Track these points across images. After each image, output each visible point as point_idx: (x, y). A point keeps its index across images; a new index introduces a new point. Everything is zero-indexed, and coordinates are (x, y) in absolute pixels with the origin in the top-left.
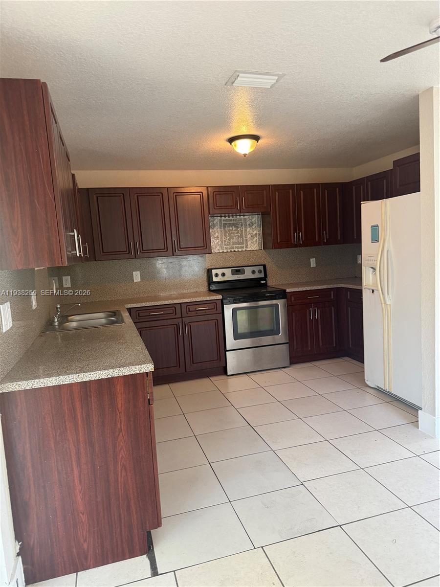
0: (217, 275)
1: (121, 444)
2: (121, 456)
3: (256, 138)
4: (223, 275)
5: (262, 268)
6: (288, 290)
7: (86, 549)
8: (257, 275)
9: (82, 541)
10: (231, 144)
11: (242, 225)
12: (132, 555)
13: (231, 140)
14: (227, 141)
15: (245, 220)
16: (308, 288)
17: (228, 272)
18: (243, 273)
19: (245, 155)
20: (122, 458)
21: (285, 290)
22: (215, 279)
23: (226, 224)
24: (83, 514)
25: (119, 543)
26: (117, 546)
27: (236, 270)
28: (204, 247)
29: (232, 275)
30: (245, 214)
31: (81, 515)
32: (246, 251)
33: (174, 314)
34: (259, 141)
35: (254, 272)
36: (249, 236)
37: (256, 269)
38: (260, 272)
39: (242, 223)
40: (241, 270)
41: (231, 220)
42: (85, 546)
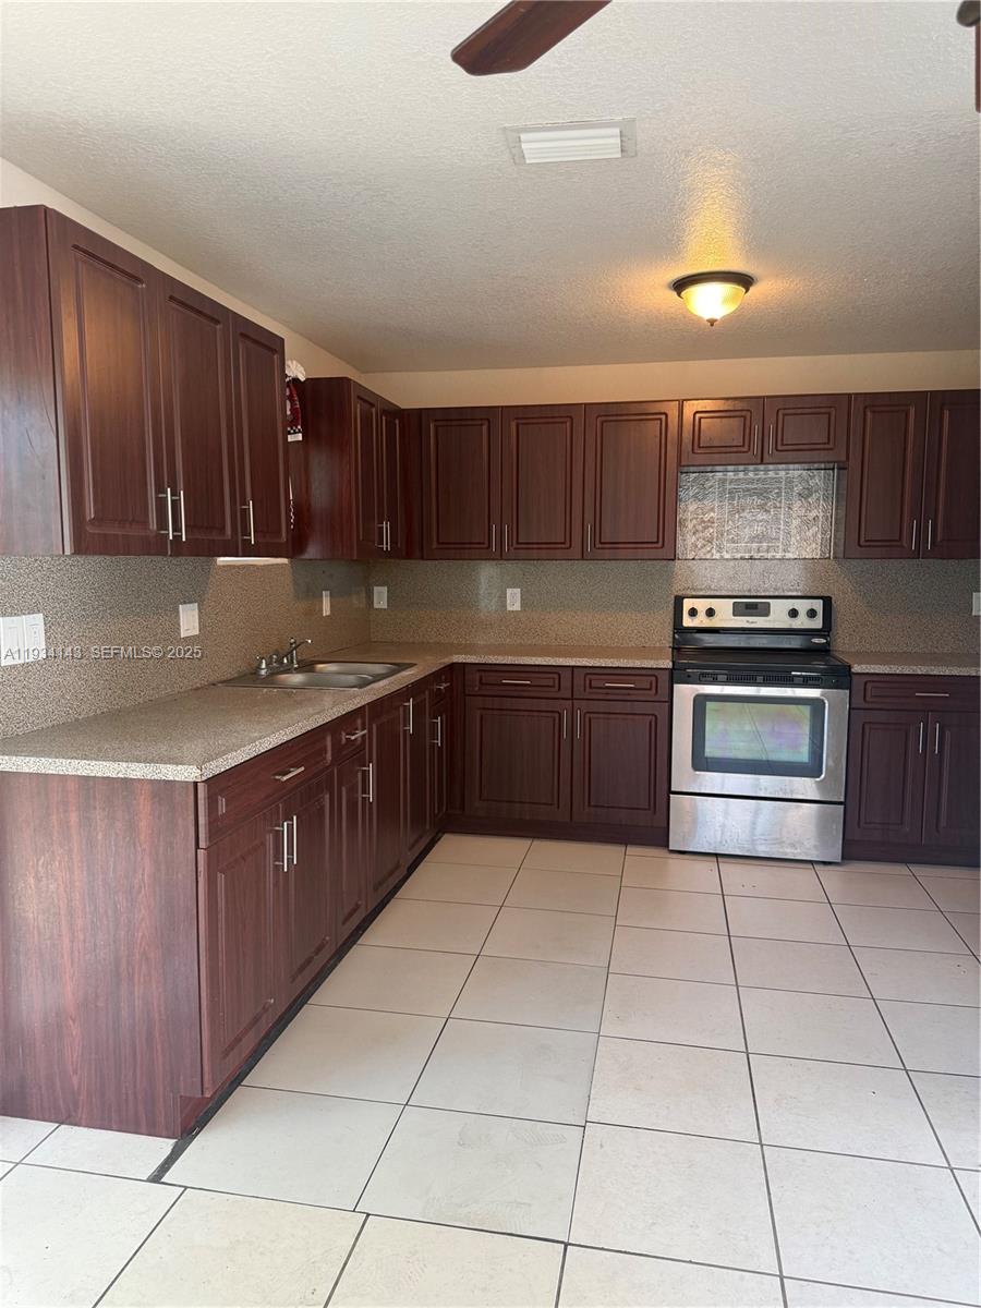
0: (693, 612)
1: (143, 911)
2: (140, 934)
3: (745, 281)
4: (710, 613)
5: (818, 605)
6: (856, 669)
7: (76, 1088)
8: (802, 622)
9: (70, 1069)
10: (679, 295)
11: (779, 494)
12: (152, 1131)
13: (680, 285)
14: (670, 287)
15: (789, 481)
16: (921, 670)
17: (724, 608)
18: (767, 614)
19: (712, 322)
20: (142, 938)
21: (850, 667)
22: (687, 622)
23: (737, 490)
24: (74, 1022)
25: (131, 1098)
26: (127, 1100)
27: (748, 606)
28: (657, 542)
29: (734, 615)
30: (791, 466)
31: (71, 1022)
32: (782, 559)
33: (557, 688)
34: (752, 289)
35: (794, 613)
36: (795, 523)
37: (803, 606)
38: (812, 614)
39: (779, 488)
40: (759, 606)
41: (752, 481)
42: (75, 1080)
